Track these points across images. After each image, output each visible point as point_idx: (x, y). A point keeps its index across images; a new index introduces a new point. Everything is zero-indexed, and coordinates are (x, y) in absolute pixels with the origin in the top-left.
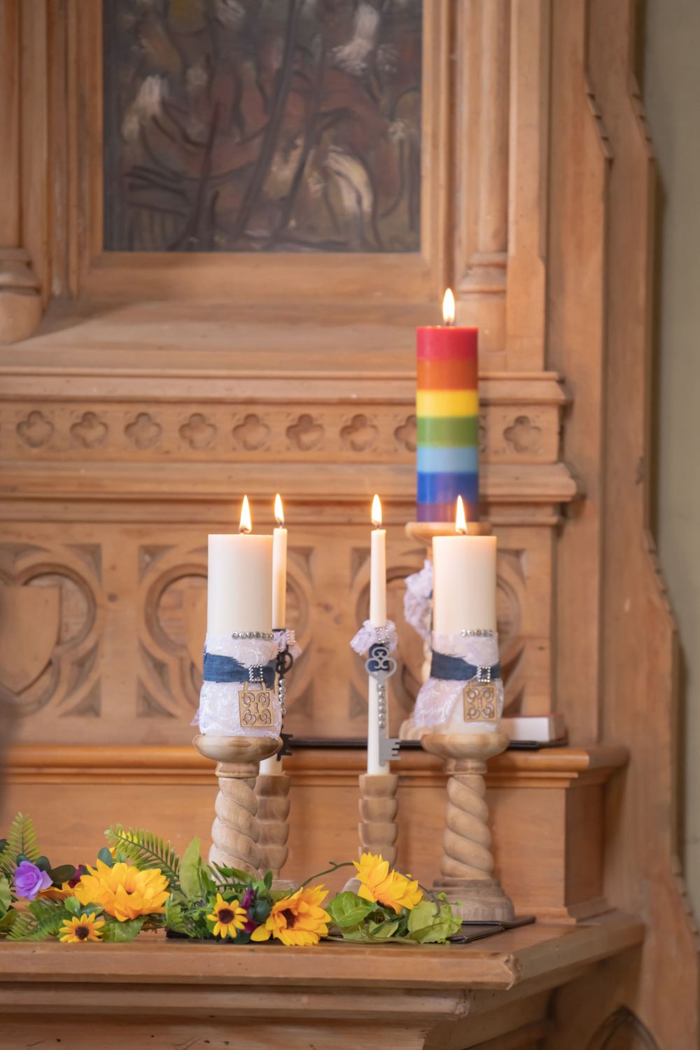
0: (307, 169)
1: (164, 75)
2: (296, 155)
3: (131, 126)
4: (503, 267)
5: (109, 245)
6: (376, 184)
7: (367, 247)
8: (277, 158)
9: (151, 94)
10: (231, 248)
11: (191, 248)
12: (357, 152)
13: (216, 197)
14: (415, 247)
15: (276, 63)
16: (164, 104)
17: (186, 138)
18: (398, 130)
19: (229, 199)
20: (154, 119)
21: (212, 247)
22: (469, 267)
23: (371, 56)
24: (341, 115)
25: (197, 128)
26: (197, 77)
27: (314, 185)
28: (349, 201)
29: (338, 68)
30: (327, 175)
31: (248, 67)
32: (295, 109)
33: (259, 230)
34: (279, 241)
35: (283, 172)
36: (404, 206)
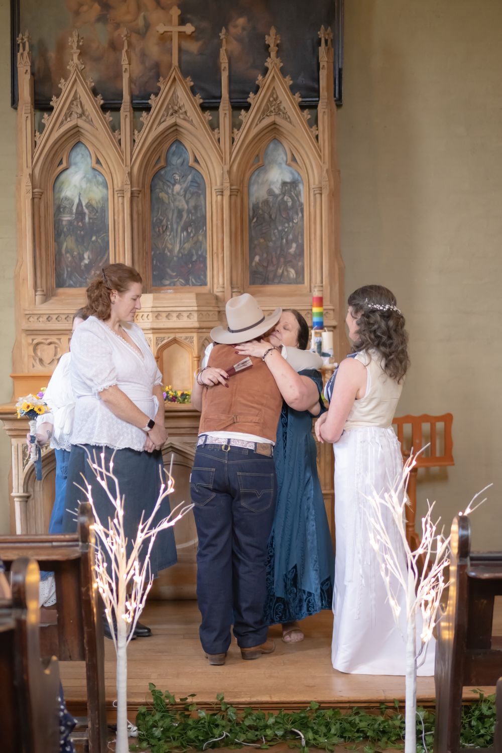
0: (284, 270)
1: (259, 255)
2: (282, 269)
3: (254, 264)
4: (322, 286)
5: (250, 284)
6: (297, 273)
7: (295, 284)
8: (279, 269)
9: (257, 258)
10: (271, 284)
11: (264, 284)
12: (293, 267)
13: (268, 276)
14: (303, 283)
15: (278, 253)
16: (260, 260)
17: (263, 265)
18: (300, 264)
19: (271, 276)
20: (258, 263)
21: (268, 284)
22: (315, 287)
23: (295, 251)
24: (290, 261)
25: (265, 264)
26: (265, 255)
27: (285, 273)
28: (292, 276)
29: (290, 253)
30: (288, 271)
31: (274, 253)
32: (282, 260)
33: (276, 281)
34: (280, 282)
35: (280, 271)
36: (301, 277)
